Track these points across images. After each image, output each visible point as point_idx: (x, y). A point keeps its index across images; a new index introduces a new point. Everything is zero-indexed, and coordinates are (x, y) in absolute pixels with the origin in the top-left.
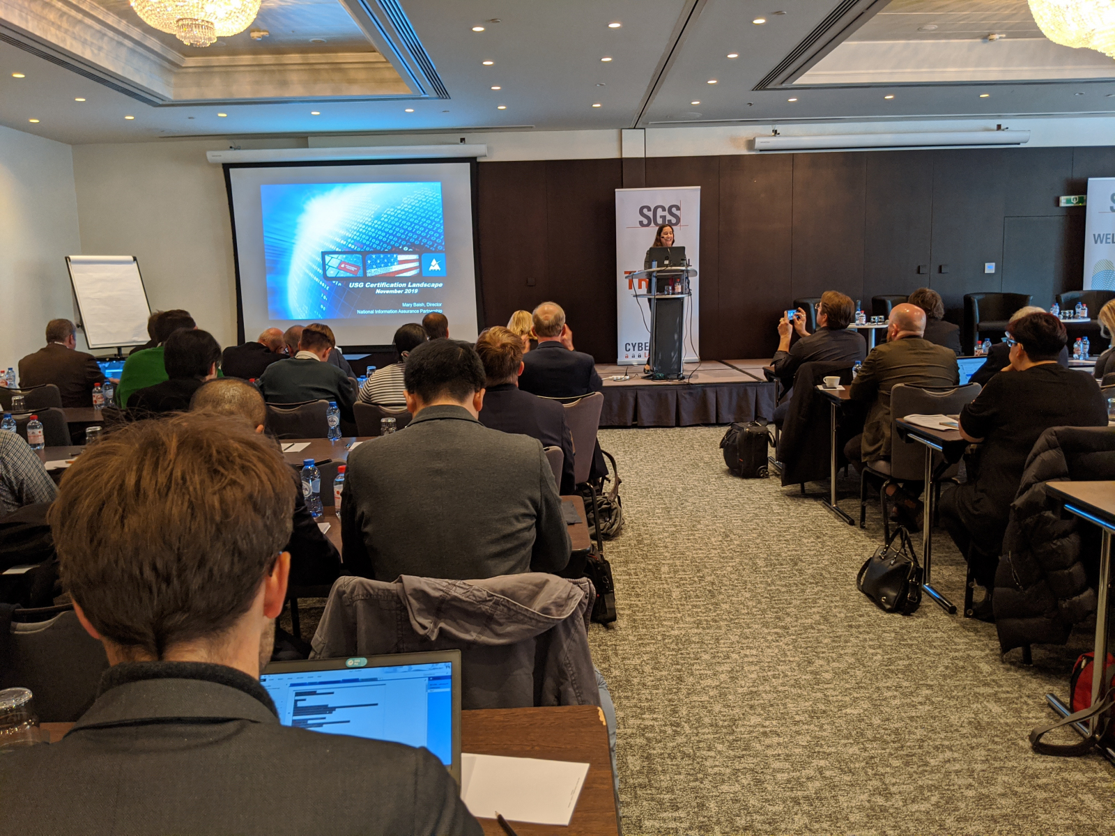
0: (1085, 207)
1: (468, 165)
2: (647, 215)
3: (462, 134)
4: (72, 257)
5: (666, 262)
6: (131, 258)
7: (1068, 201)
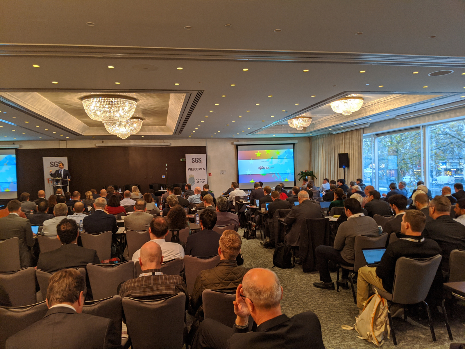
0: (185, 162)
1: (14, 150)
2: (53, 165)
3: (13, 142)
5: (57, 177)
7: (182, 160)
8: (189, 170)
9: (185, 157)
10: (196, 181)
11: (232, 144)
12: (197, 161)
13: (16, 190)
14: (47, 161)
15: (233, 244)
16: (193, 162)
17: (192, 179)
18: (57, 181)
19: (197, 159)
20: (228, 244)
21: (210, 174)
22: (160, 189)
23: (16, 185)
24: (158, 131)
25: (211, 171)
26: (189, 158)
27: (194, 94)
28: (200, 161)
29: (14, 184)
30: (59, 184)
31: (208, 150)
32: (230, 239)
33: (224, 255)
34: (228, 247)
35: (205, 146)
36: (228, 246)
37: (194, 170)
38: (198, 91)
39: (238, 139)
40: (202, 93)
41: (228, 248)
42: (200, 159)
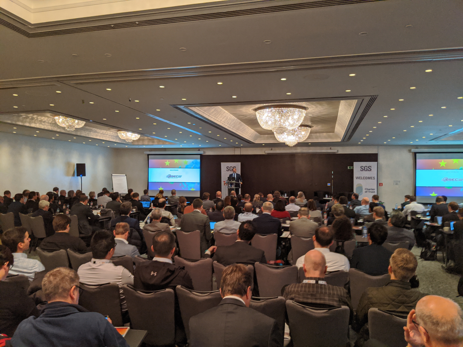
0: (353, 170)
1: (199, 156)
2: (228, 169)
3: (199, 149)
4: (113, 175)
5: (232, 180)
6: (125, 175)
7: (350, 168)
8: (357, 179)
9: (353, 166)
10: (364, 191)
11: (410, 151)
12: (366, 170)
13: (199, 190)
14: (224, 166)
15: (407, 264)
16: (362, 170)
17: (360, 188)
18: (231, 184)
19: (367, 167)
20: (401, 264)
21: (381, 184)
22: (325, 197)
23: (199, 186)
24: (326, 138)
25: (382, 181)
26: (357, 166)
27: (367, 100)
28: (370, 170)
29: (198, 184)
30: (233, 186)
31: (380, 158)
32: (403, 258)
33: (395, 274)
34: (399, 267)
35: (376, 153)
36: (400, 265)
37: (362, 178)
38: (371, 96)
39: (417, 147)
40: (376, 98)
41: (401, 268)
42: (370, 167)
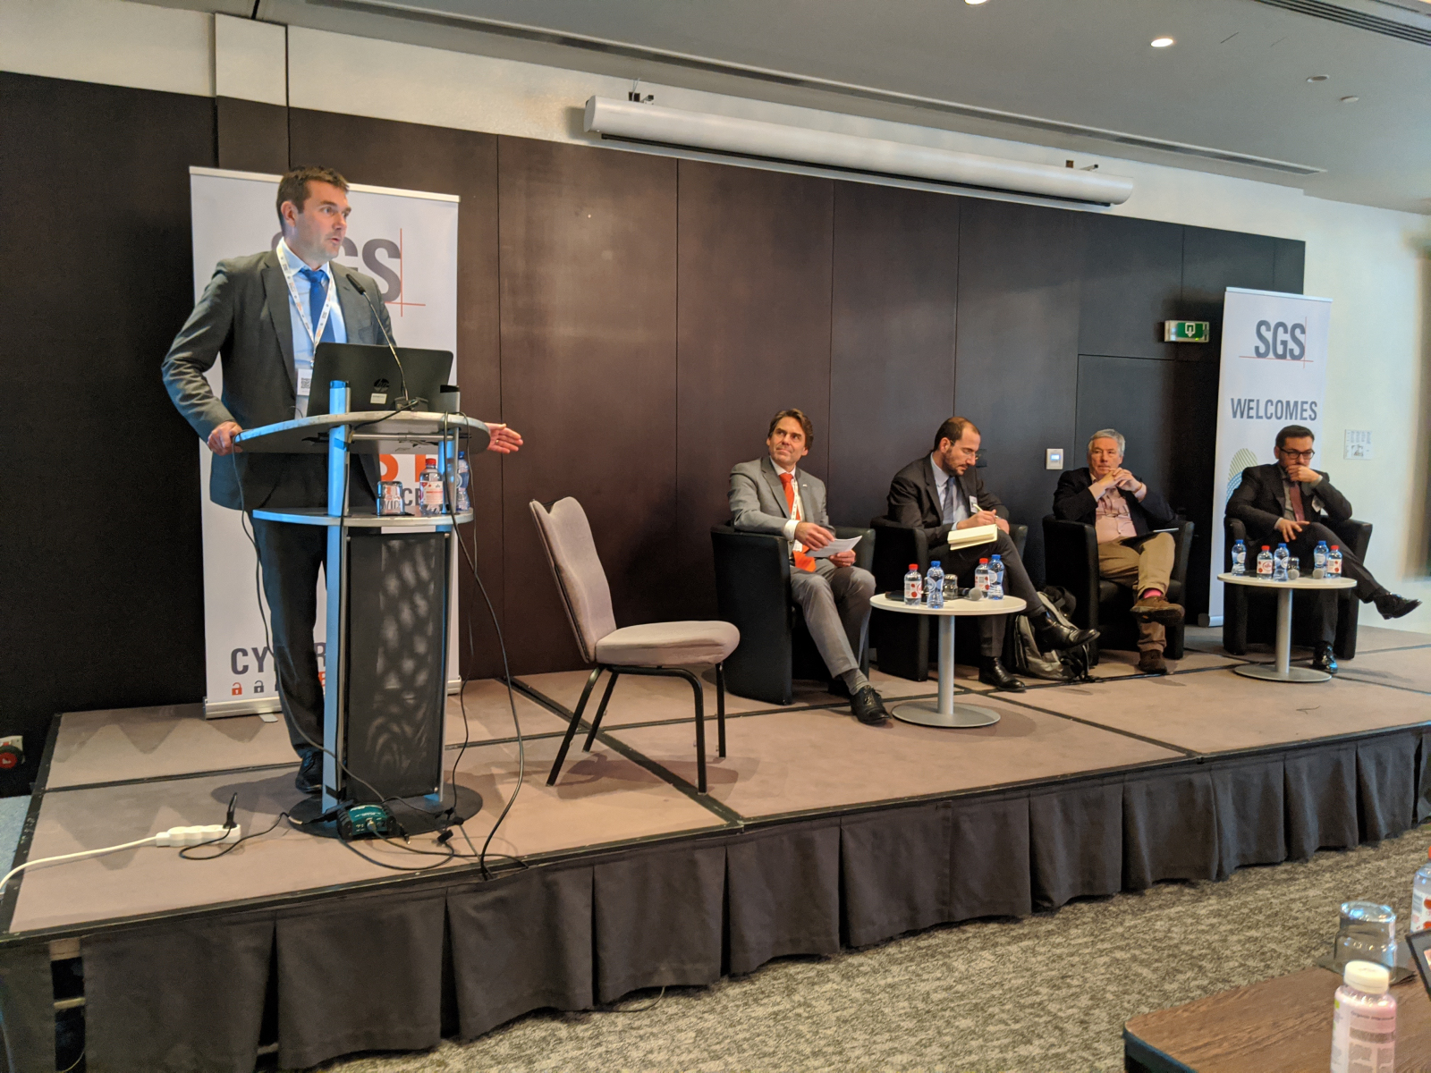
5: (379, 398)
7: (1181, 332)
8: (1235, 416)
12: (1280, 350)
16: (1262, 348)
19: (1283, 328)
28: (1297, 352)
35: (1300, 237)
37: (1262, 413)
